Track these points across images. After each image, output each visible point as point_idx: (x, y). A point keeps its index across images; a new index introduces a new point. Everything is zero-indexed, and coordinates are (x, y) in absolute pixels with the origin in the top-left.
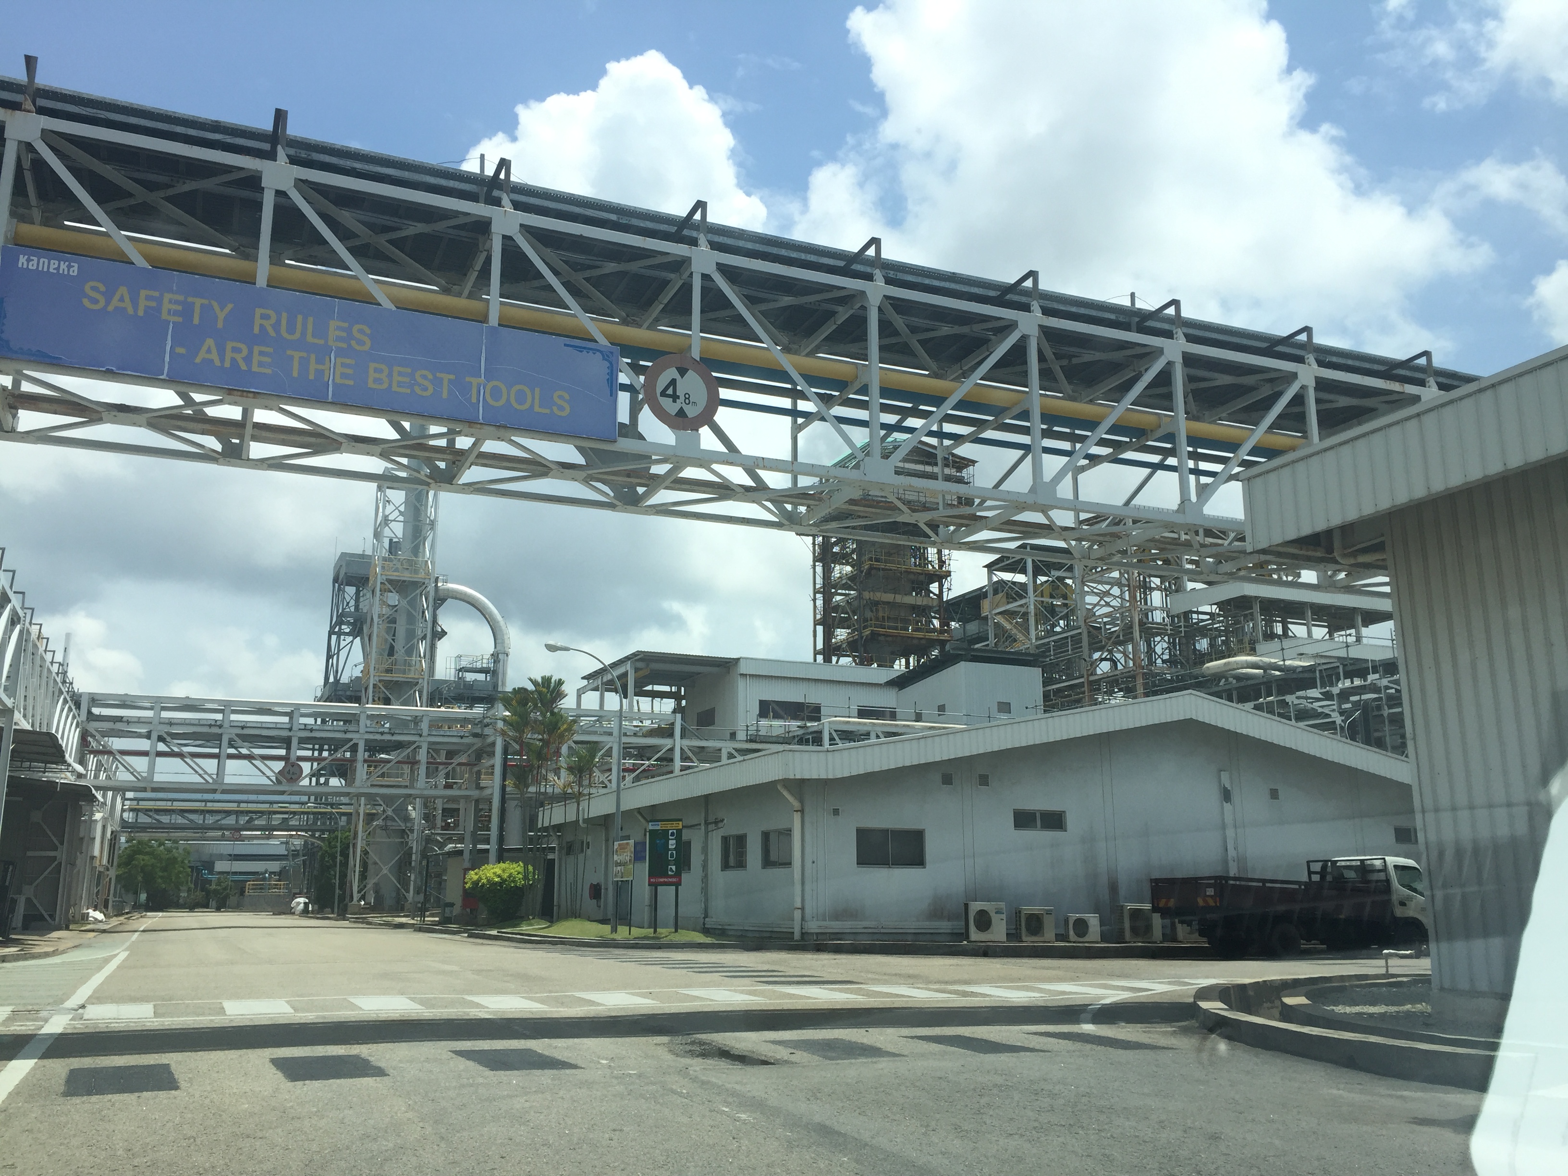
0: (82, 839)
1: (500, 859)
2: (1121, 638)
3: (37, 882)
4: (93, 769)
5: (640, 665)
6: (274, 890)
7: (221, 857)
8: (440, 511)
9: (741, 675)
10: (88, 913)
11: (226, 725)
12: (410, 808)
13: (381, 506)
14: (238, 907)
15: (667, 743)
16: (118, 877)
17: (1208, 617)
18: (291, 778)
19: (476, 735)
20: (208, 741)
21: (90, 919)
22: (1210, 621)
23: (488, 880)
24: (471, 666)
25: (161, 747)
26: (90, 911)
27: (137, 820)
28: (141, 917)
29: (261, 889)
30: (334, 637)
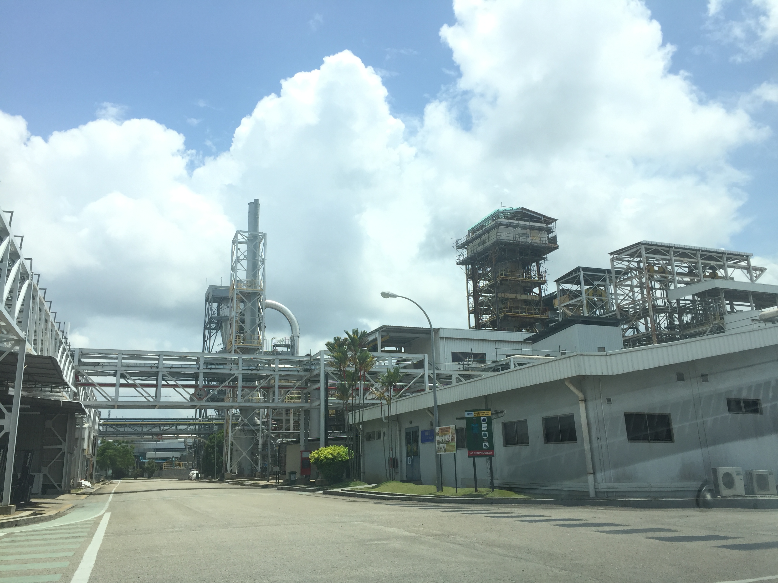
0: (77, 439)
1: (327, 445)
2: (641, 315)
3: (50, 465)
4: (83, 395)
5: (384, 334)
6: (178, 467)
7: (149, 450)
8: (267, 254)
9: (441, 338)
10: (82, 482)
11: (161, 366)
12: (256, 419)
13: (235, 252)
14: (160, 476)
15: (420, 372)
16: (97, 462)
17: (690, 302)
18: (200, 398)
19: (306, 370)
20: (149, 377)
21: (83, 486)
22: (691, 305)
23: (325, 457)
24: (280, 343)
25: (122, 381)
26: (83, 481)
27: (106, 430)
28: (110, 483)
29: (171, 466)
30: (207, 331)
